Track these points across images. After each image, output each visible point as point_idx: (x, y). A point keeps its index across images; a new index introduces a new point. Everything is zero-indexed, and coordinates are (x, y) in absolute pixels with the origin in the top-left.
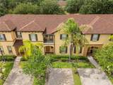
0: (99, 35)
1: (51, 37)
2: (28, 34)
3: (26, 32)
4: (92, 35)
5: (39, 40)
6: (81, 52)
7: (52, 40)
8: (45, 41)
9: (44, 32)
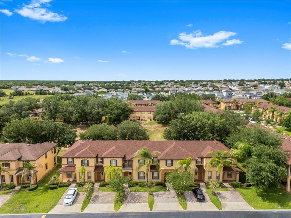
0: (172, 160)
1: (130, 163)
2: (109, 159)
3: (107, 158)
4: (166, 160)
5: (118, 165)
6: (158, 178)
7: (130, 166)
8: (124, 166)
9: (124, 158)
